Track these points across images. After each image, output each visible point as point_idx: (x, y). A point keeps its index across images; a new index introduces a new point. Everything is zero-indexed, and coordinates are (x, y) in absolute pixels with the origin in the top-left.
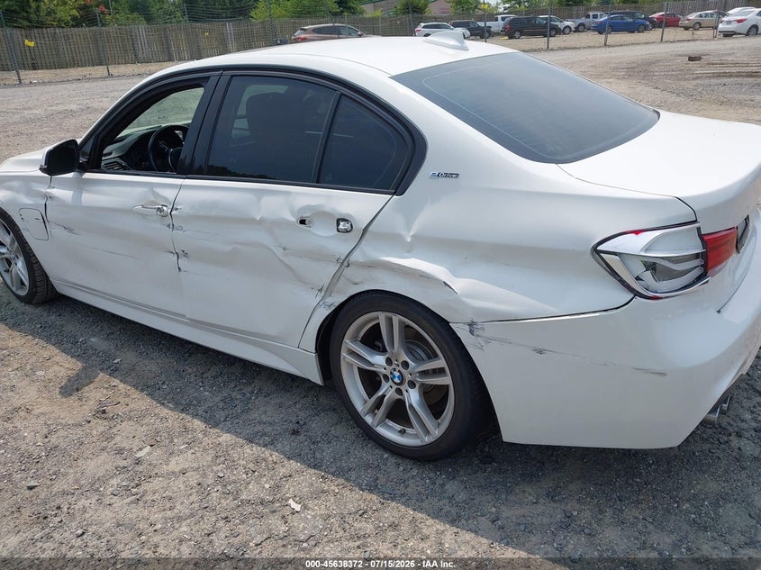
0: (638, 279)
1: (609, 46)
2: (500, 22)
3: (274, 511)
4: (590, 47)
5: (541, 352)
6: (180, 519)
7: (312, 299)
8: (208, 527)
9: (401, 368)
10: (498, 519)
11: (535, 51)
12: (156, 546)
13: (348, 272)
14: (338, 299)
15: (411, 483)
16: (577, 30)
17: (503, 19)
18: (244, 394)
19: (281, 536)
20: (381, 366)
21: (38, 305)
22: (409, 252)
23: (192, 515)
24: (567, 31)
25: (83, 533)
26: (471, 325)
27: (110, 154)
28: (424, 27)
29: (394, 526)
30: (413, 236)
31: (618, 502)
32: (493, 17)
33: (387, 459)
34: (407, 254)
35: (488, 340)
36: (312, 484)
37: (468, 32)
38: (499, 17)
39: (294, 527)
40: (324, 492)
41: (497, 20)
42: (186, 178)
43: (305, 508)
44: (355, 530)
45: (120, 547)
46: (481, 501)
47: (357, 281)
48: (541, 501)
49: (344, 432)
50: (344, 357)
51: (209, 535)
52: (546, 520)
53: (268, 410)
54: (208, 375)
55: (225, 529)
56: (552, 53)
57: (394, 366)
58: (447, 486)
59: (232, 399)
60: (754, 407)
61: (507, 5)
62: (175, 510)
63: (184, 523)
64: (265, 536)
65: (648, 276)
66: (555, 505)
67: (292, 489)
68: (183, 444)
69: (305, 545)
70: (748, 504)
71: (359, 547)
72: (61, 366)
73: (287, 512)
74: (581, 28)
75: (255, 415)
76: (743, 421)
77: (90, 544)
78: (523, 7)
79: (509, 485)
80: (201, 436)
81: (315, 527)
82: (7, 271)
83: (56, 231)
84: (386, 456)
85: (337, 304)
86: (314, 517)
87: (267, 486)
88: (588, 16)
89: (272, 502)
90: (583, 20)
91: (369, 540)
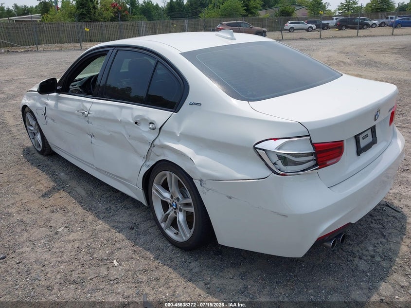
0: (275, 164)
1: (395, 35)
2: (335, 21)
3: (105, 265)
4: (383, 36)
5: (230, 198)
6: (63, 262)
7: (141, 162)
8: (73, 267)
9: (176, 201)
10: (209, 284)
11: (350, 37)
12: (47, 273)
13: (154, 149)
14: (151, 163)
15: (175, 260)
16: (380, 26)
17: (336, 19)
18: (117, 207)
19: (103, 277)
20: (168, 199)
21: (46, 155)
22: (178, 142)
23: (69, 261)
24: (374, 26)
25: (20, 263)
26: (201, 181)
27: (75, 85)
28: (291, 23)
29: (157, 279)
30: (180, 134)
31: (275, 284)
32: (330, 18)
33: (169, 247)
34: (177, 143)
35: (208, 190)
36: (128, 254)
37: (315, 26)
38: (335, 18)
39: (111, 273)
40: (132, 258)
41: (333, 19)
42: (96, 99)
43: (120, 265)
44: (138, 279)
45: (32, 271)
46: (205, 274)
47: (158, 154)
48: (235, 278)
49: (154, 231)
50: (153, 193)
51: (72, 271)
52: (233, 288)
53: (124, 216)
54: (105, 196)
55: (80, 269)
56: (359, 38)
57: (174, 200)
58: (191, 264)
59: (110, 208)
60: (377, 244)
61: (341, 11)
62: (63, 258)
63: (64, 264)
64: (96, 276)
65: (279, 163)
66: (241, 281)
67: (118, 255)
68: (80, 227)
69: (112, 282)
70: (347, 296)
71: (136, 287)
72: (43, 185)
73: (111, 265)
74: (383, 25)
75: (117, 218)
76: (367, 250)
77: (20, 268)
78: (350, 12)
79: (222, 267)
80: (89, 224)
81: (120, 274)
82: (33, 138)
83: (49, 121)
84: (169, 245)
85: (151, 166)
86: (122, 269)
87: (107, 252)
88: (387, 18)
89: (106, 260)
90: (384, 20)
91: (142, 284)
